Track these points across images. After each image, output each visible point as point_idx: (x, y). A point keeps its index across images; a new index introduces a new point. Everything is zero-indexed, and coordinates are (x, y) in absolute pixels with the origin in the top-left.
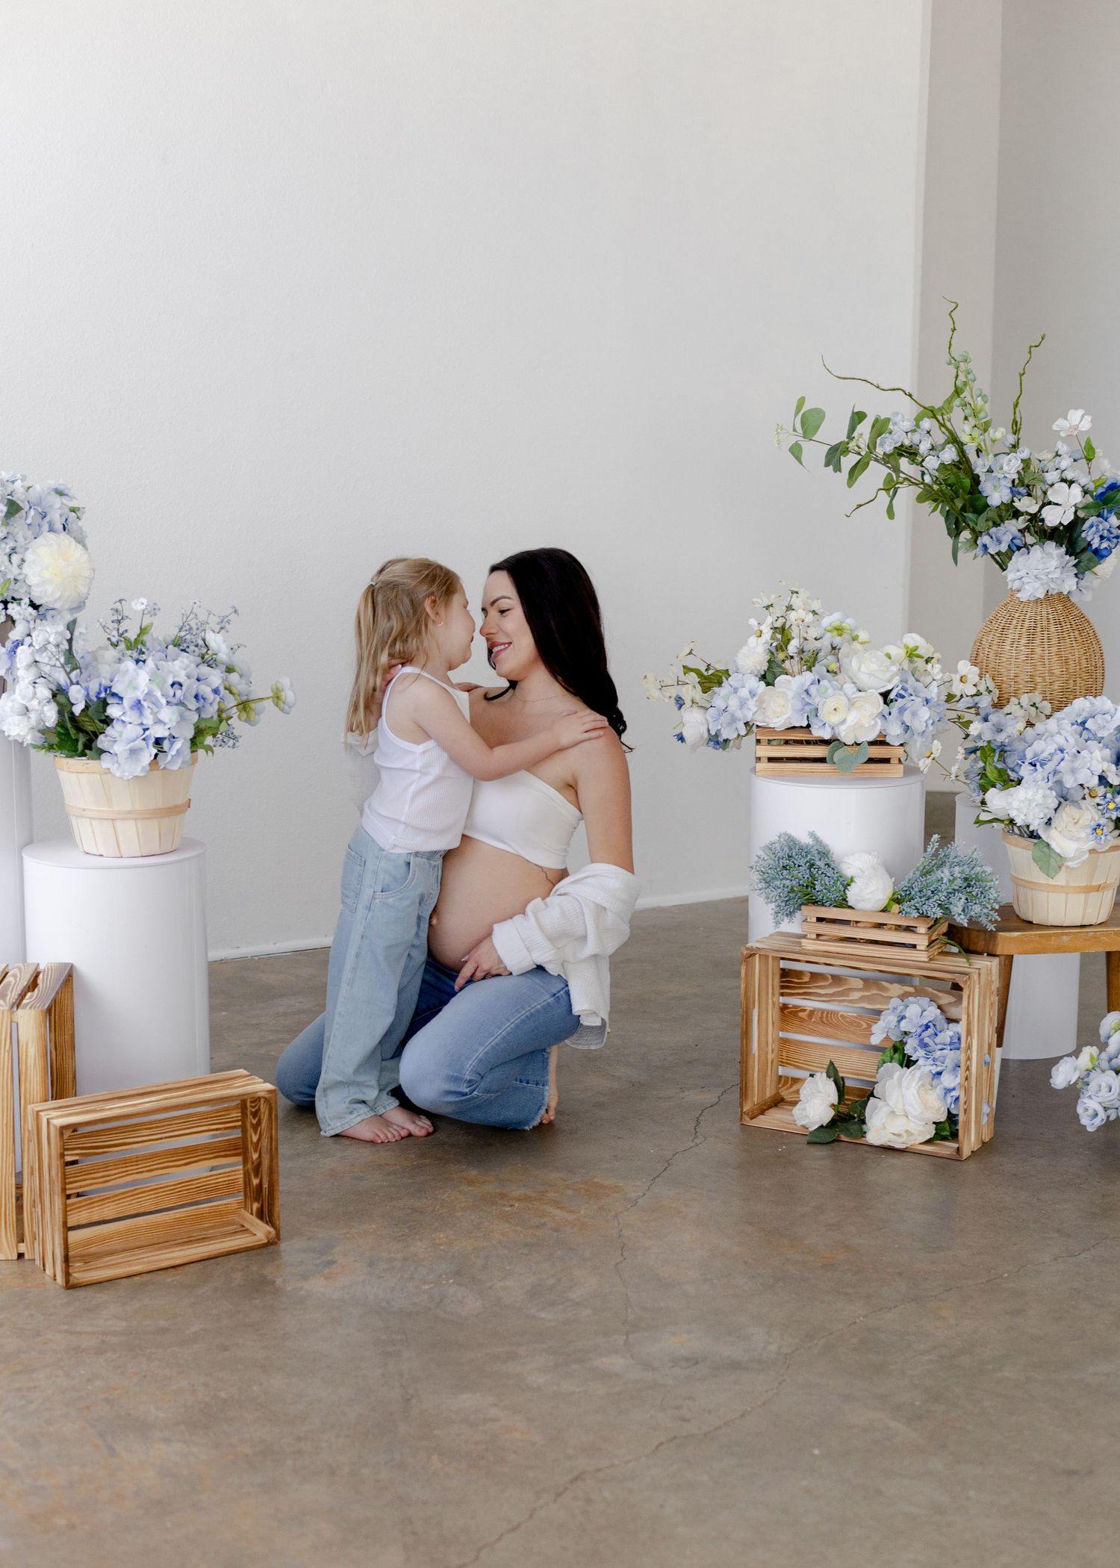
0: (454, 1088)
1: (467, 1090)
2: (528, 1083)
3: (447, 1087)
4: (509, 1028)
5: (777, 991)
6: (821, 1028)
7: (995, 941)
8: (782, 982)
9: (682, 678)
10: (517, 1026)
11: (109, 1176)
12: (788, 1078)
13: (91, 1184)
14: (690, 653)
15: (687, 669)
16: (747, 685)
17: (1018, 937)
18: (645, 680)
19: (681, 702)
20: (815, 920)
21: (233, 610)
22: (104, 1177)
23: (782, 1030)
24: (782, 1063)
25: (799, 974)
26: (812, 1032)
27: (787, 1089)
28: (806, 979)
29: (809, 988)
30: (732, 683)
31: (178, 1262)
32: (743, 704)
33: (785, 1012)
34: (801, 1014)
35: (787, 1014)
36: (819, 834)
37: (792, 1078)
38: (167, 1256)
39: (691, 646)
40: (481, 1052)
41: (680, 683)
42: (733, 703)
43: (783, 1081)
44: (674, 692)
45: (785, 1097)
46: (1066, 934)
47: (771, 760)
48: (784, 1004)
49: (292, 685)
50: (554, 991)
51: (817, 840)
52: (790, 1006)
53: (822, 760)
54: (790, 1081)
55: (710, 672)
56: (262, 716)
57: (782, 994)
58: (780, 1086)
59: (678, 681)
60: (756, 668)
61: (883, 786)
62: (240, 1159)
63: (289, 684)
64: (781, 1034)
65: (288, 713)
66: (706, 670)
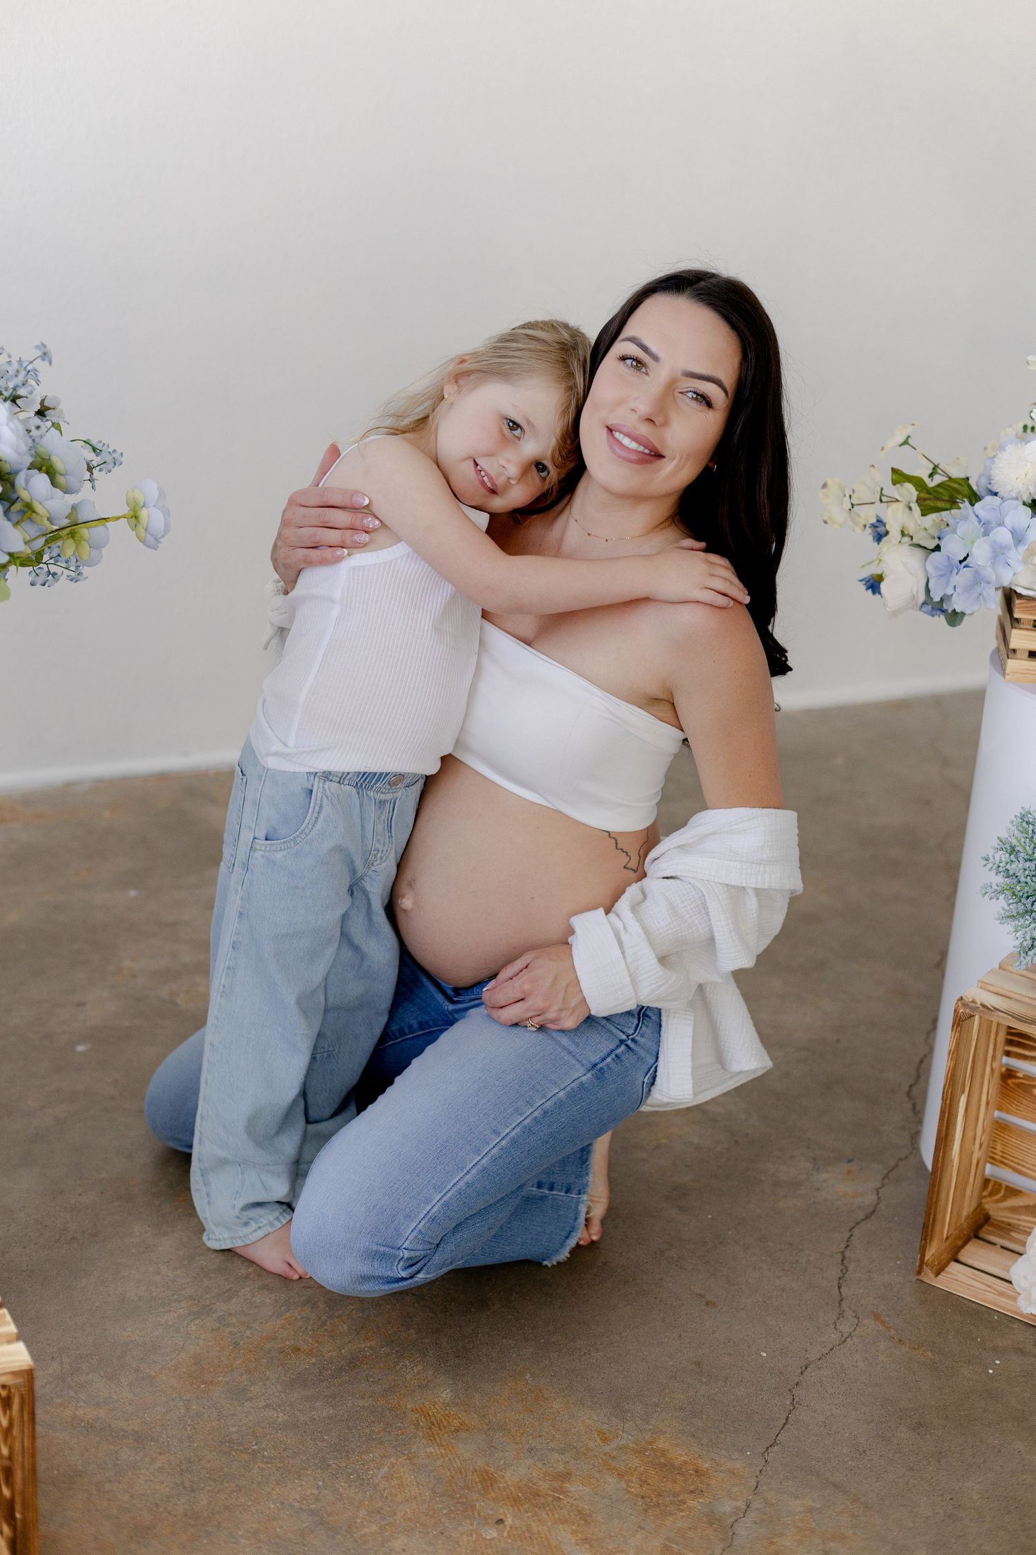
1: (404, 1274)
2: (551, 1189)
3: (365, 1269)
4: (495, 1150)
5: (1001, 1046)
9: (891, 491)
10: (514, 1142)
12: (1000, 1185)
14: (906, 442)
15: (899, 477)
16: (1007, 521)
18: (825, 490)
19: (881, 530)
21: (39, 353)
23: (1000, 1109)
24: (993, 1160)
27: (997, 1201)
30: (981, 513)
32: (998, 553)
33: (1010, 1082)
35: (1014, 1086)
37: (1007, 1187)
39: (909, 430)
40: (435, 1204)
41: (884, 499)
42: (981, 553)
43: (990, 1187)
44: (869, 515)
45: (992, 1213)
47: (1032, 655)
48: (1008, 1070)
49: (162, 494)
50: (596, 1060)
52: (1020, 1075)
54: (1002, 1192)
55: (938, 479)
56: (104, 551)
57: (1008, 1054)
58: (985, 1193)
59: (882, 494)
60: (1028, 489)
63: (155, 494)
64: (999, 1116)
65: (156, 548)
66: (931, 476)
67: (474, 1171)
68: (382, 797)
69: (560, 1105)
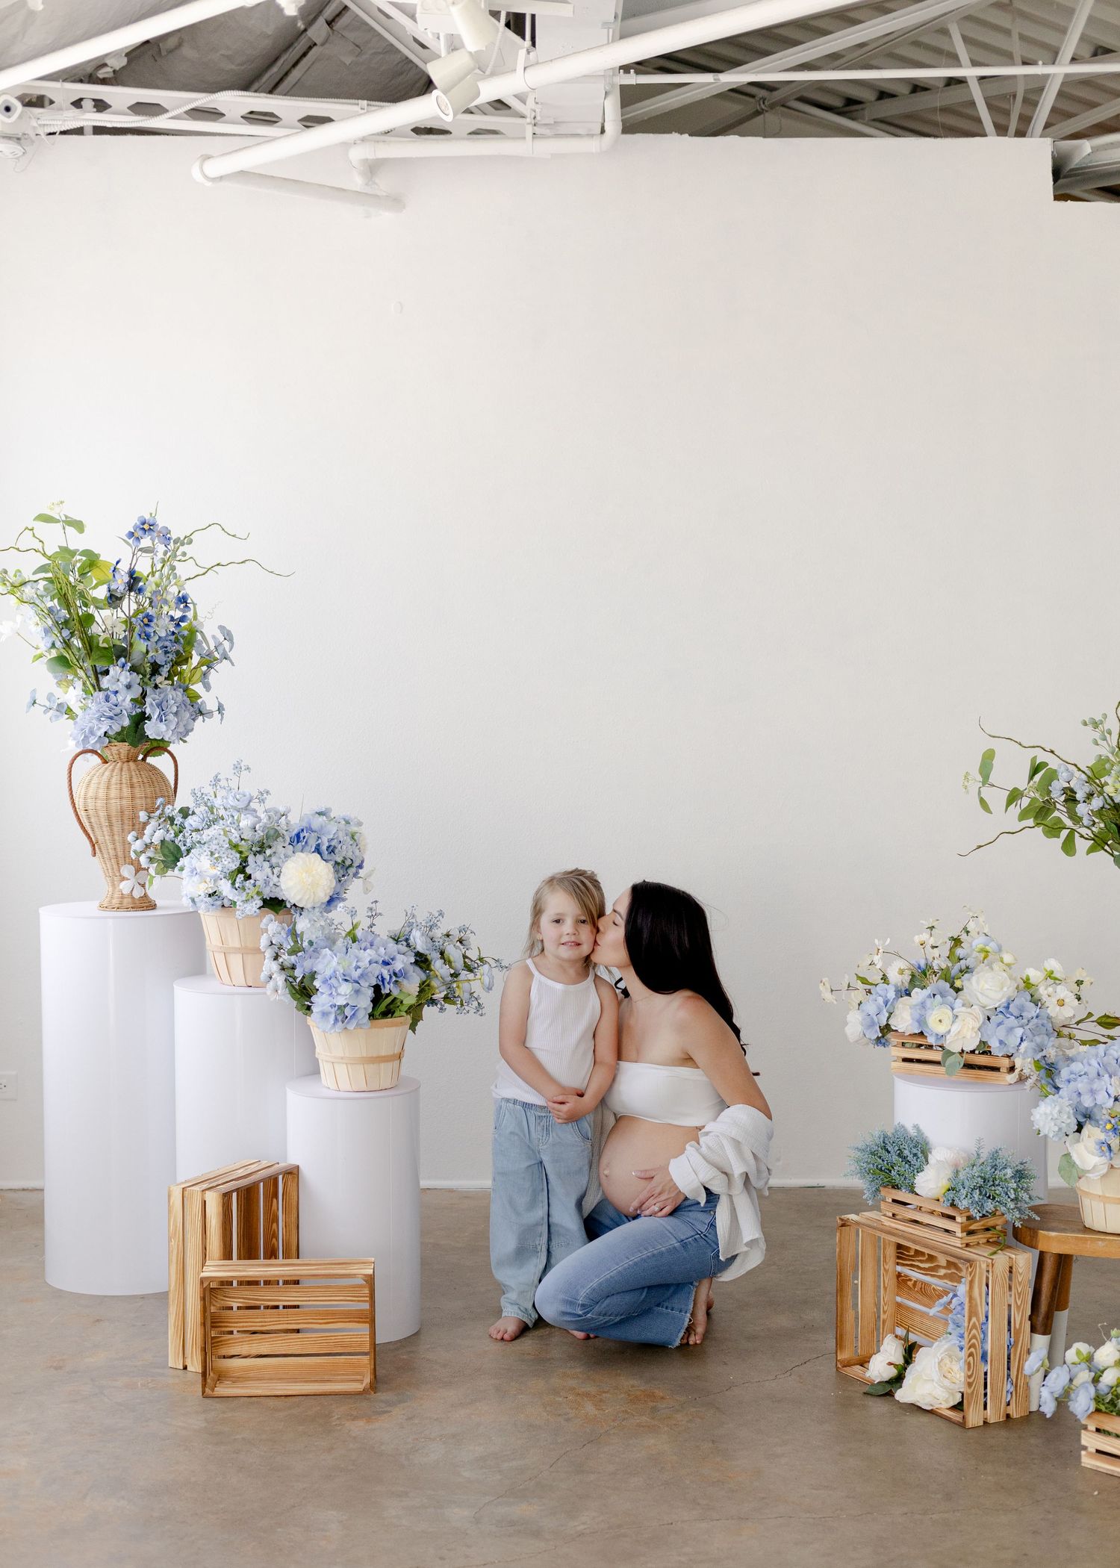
0: (569, 1310)
1: (580, 1313)
2: (672, 1310)
3: (564, 1308)
5: (894, 1260)
6: (920, 1297)
7: (1036, 1239)
8: (898, 1253)
11: (265, 1322)
13: (252, 1326)
14: (871, 964)
17: (1056, 1237)
20: (890, 1201)
22: (261, 1322)
23: (897, 1295)
25: (908, 1249)
26: (916, 1300)
28: (912, 1253)
29: (913, 1261)
31: (290, 1393)
34: (909, 1283)
35: (901, 1280)
36: (921, 1127)
38: (293, 1387)
40: (594, 1283)
41: (850, 989)
46: (1102, 1240)
47: (905, 1060)
48: (898, 1272)
50: (683, 1237)
51: (919, 1130)
52: (902, 1275)
53: (938, 1063)
57: (898, 1264)
59: (848, 987)
61: (988, 1090)
62: (367, 1325)
64: (899, 1299)
67: (615, 1272)
68: (539, 1114)
69: (661, 1254)
